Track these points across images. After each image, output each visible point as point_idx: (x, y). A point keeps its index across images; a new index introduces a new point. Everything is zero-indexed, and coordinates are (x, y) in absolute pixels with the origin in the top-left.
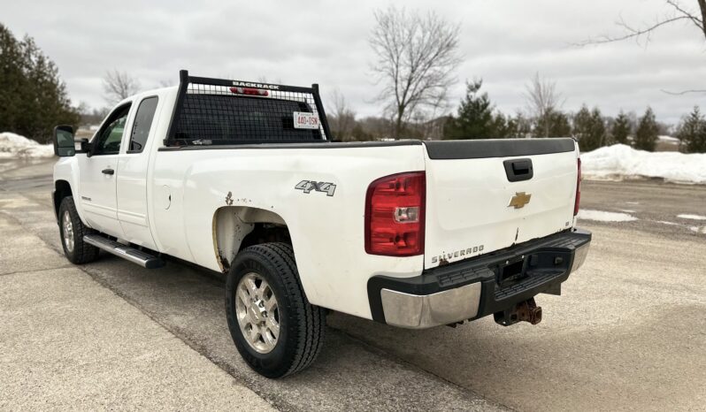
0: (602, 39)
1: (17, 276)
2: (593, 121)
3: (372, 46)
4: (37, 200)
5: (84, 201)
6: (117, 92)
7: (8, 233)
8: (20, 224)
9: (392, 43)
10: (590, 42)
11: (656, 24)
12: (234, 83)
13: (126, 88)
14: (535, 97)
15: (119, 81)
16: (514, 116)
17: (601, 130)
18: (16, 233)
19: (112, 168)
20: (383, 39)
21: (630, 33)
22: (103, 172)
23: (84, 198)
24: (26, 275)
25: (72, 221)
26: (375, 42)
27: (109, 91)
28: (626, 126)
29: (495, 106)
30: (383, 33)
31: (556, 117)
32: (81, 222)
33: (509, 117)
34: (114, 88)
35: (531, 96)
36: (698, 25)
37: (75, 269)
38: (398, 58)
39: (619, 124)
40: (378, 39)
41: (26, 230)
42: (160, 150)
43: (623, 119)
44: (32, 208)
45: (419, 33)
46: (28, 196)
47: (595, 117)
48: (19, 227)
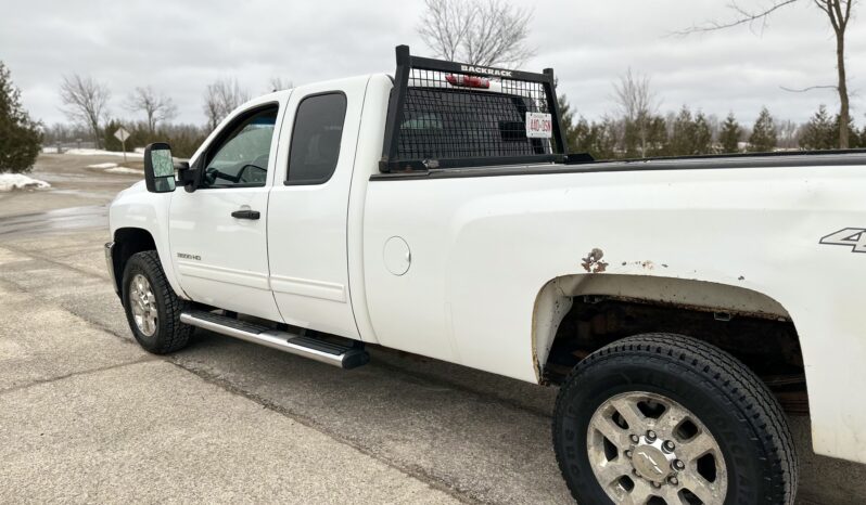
0: (709, 25)
1: (78, 381)
2: (696, 126)
3: (423, 38)
4: (26, 252)
5: (182, 260)
6: (78, 102)
7: (14, 306)
8: (24, 290)
9: (445, 34)
10: (696, 29)
11: (773, 6)
12: (464, 69)
13: (91, 97)
14: (623, 97)
15: (81, 88)
16: (599, 122)
17: (706, 138)
18: (27, 305)
19: (254, 209)
20: (435, 29)
21: (744, 17)
22: (234, 215)
23: (181, 255)
24: (93, 378)
25: (152, 289)
26: (424, 31)
27: (69, 101)
28: (736, 131)
29: (576, 111)
30: (434, 20)
31: (652, 122)
32: (171, 292)
33: (594, 123)
34: (75, 97)
35: (619, 98)
36: (821, 7)
37: (160, 363)
38: (453, 52)
39: (728, 130)
40: (427, 28)
41: (40, 301)
42: (373, 178)
43: (733, 123)
44: (27, 265)
45: (478, 21)
46: (9, 247)
47: (699, 121)
48: (26, 297)
